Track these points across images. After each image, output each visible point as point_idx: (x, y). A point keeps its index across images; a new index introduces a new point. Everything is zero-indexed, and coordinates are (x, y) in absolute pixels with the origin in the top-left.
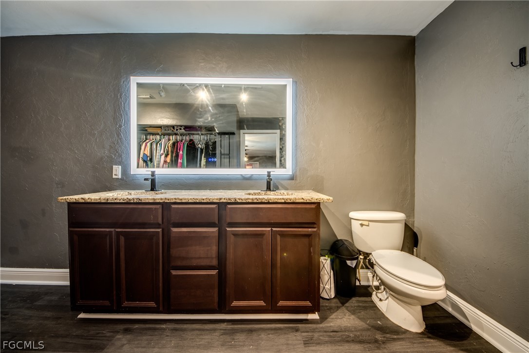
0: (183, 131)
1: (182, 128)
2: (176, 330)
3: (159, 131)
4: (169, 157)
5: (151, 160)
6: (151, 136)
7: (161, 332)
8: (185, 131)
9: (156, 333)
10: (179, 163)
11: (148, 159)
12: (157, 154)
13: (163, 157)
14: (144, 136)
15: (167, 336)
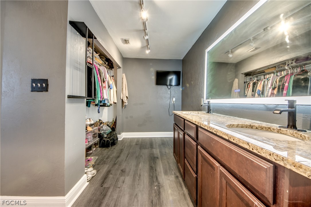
0: (294, 64)
1: (294, 62)
2: (184, 195)
3: (273, 70)
4: (276, 89)
5: (263, 93)
6: (267, 76)
7: (180, 189)
8: (297, 63)
9: (179, 188)
10: (284, 94)
11: (261, 93)
12: (267, 88)
13: (270, 90)
14: (263, 77)
15: (179, 193)
